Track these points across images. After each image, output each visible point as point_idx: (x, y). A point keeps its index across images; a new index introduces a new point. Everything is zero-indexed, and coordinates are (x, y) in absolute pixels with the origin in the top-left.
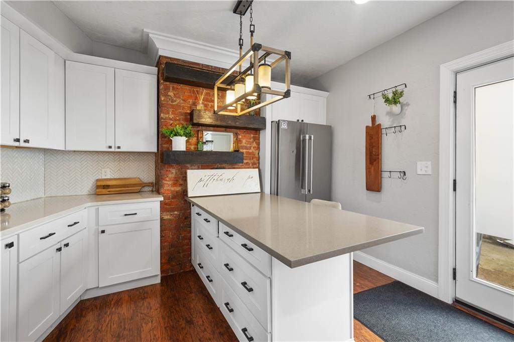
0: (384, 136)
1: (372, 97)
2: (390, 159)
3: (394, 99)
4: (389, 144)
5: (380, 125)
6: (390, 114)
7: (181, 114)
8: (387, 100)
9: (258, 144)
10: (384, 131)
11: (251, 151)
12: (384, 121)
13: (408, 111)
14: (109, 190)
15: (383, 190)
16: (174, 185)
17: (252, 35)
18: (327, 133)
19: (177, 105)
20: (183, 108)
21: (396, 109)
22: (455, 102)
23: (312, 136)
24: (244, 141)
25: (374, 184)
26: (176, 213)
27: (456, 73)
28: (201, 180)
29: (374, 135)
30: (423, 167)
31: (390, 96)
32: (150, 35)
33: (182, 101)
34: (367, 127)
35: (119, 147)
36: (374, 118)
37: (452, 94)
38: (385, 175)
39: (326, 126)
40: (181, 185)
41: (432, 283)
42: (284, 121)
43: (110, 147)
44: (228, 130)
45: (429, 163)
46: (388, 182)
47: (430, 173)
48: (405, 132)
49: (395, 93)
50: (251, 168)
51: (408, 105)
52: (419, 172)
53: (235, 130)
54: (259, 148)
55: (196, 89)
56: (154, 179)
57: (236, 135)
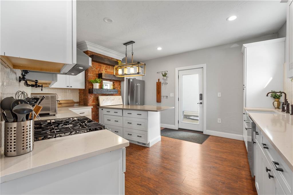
0: (162, 85)
1: (158, 73)
2: (163, 93)
3: (165, 75)
4: (163, 88)
5: (160, 82)
6: (163, 79)
7: (95, 74)
8: (163, 75)
9: (120, 86)
10: (162, 84)
11: (118, 89)
12: (162, 81)
13: (168, 79)
14: (61, 105)
15: (162, 102)
16: (93, 102)
17: (132, 55)
18: (143, 83)
19: (94, 70)
20: (96, 72)
21: (165, 78)
22: (178, 78)
23: (140, 84)
24: (116, 85)
25: (159, 100)
26: (93, 113)
27: (179, 71)
28: (104, 100)
29: (159, 85)
30: (172, 95)
31: (164, 74)
32: (87, 43)
33: (95, 69)
34: (157, 82)
35: (71, 87)
36: (159, 80)
37: (178, 76)
38: (162, 97)
39: (142, 81)
40: (95, 102)
41: (174, 126)
42: (131, 79)
43: (68, 87)
44: (111, 81)
45: (173, 94)
46: (163, 100)
47: (173, 96)
48: (167, 85)
49: (165, 73)
50: (118, 95)
51: (168, 77)
52: (171, 96)
53: (114, 81)
54: (120, 88)
55: (100, 64)
56: (79, 100)
57: (114, 83)
